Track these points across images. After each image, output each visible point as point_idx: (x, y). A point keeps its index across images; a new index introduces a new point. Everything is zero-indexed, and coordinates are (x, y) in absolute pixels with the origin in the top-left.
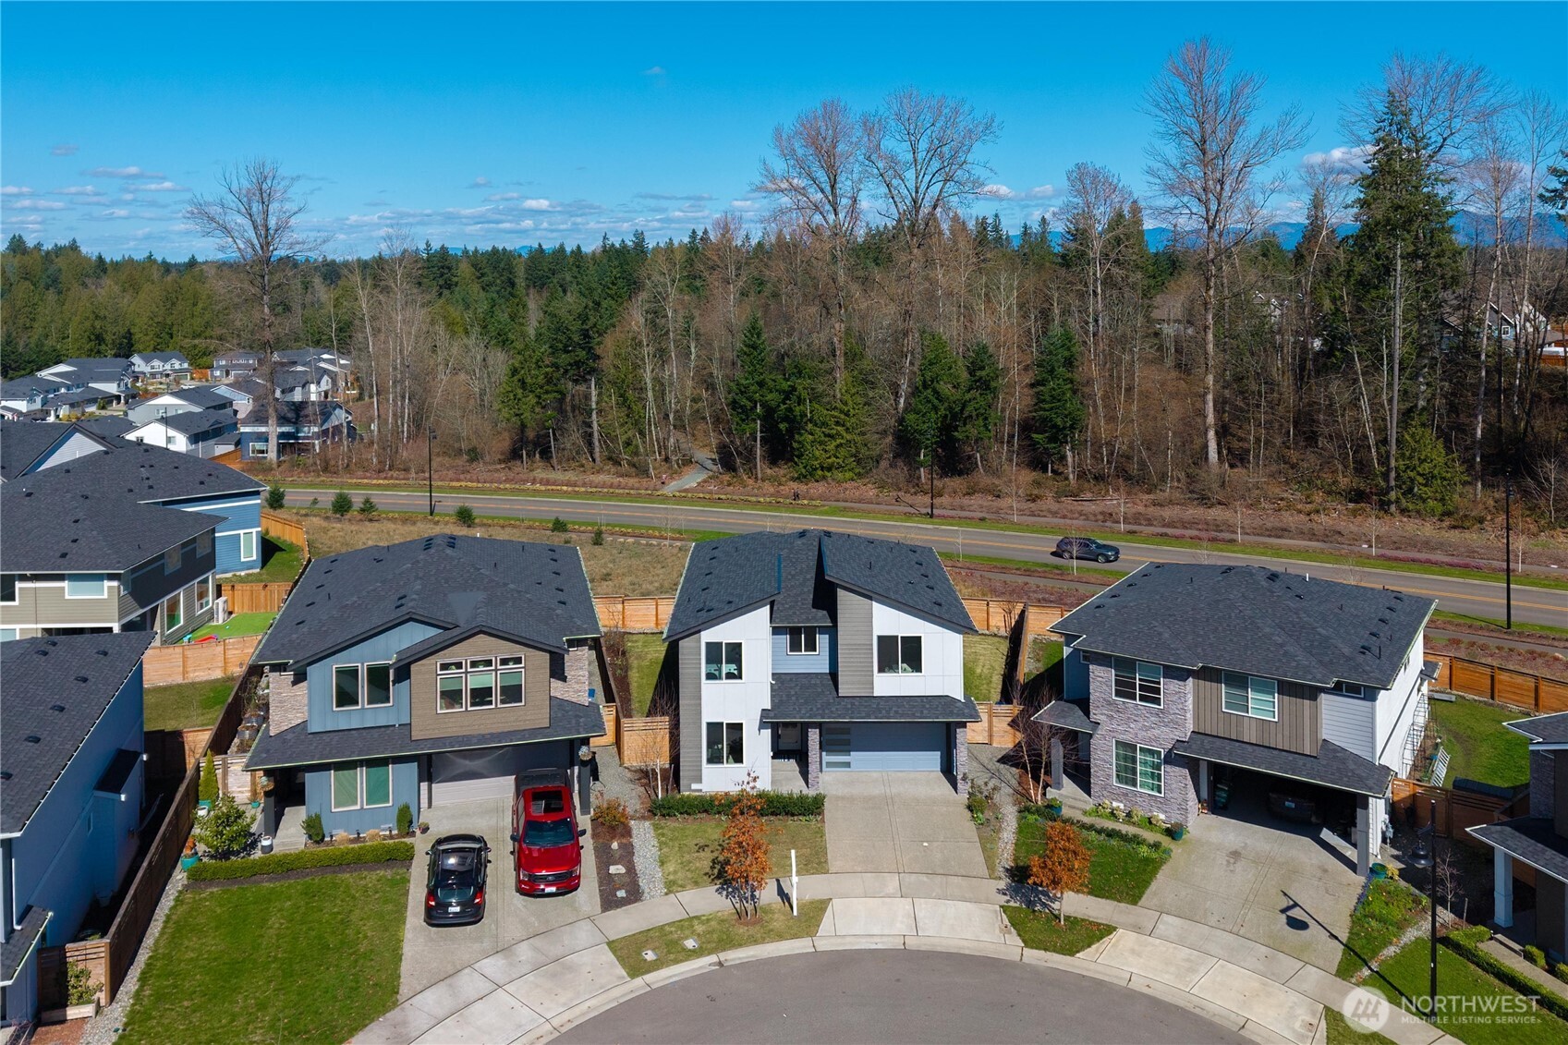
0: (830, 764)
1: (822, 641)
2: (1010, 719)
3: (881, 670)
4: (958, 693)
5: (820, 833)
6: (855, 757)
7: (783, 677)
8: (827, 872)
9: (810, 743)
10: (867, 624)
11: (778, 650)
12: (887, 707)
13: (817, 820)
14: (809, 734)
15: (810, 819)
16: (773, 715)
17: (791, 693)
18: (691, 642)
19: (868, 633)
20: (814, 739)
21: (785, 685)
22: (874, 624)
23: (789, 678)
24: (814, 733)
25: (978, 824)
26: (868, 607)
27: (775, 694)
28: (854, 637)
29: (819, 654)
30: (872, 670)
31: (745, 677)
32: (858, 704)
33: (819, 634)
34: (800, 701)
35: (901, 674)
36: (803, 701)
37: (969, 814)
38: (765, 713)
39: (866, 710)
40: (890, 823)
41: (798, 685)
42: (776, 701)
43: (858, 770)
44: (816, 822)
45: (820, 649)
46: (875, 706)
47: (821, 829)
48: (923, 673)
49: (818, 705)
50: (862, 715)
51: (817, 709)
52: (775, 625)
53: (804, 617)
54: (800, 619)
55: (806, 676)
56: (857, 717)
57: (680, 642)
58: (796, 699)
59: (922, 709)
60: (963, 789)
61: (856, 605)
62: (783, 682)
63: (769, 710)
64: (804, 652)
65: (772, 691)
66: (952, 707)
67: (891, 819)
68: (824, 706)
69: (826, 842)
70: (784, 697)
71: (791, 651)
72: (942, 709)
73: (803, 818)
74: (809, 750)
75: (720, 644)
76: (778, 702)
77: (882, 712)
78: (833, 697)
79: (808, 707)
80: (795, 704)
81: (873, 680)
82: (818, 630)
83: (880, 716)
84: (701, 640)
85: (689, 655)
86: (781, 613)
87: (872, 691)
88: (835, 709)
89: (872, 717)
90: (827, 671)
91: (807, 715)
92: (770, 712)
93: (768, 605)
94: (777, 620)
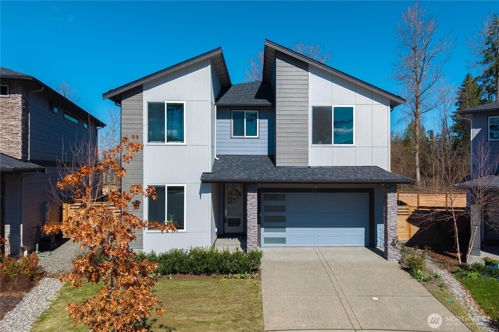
0: (268, 238)
1: (262, 125)
3: (315, 141)
4: (386, 165)
5: (256, 289)
6: (290, 233)
7: (227, 157)
8: (263, 330)
9: (249, 207)
10: (303, 95)
11: (223, 133)
12: (321, 172)
13: (252, 277)
14: (248, 200)
15: (246, 277)
16: (213, 176)
17: (233, 165)
18: (133, 101)
19: (303, 104)
20: (252, 211)
21: (228, 161)
22: (309, 95)
23: (232, 157)
24: (252, 199)
25: (422, 281)
26: (304, 78)
27: (218, 165)
28: (291, 108)
29: (258, 138)
30: (306, 143)
31: (186, 143)
32: (294, 170)
33: (259, 119)
34: (240, 169)
35: (333, 145)
36: (243, 169)
37: (407, 274)
38: (205, 175)
39: (303, 174)
40: (330, 281)
41: (239, 161)
42: (217, 169)
43: (291, 245)
44: (252, 279)
45: (260, 134)
46: (311, 172)
47: (257, 285)
48: (354, 144)
49: (257, 171)
50: (298, 177)
51: (256, 173)
52: (220, 103)
53: (246, 101)
54: (242, 102)
55: (248, 156)
56: (294, 178)
57: (122, 101)
58: (237, 168)
59: (355, 174)
60: (393, 254)
61: (294, 78)
62: (226, 160)
63: (210, 173)
64: (246, 136)
65: (216, 164)
66: (383, 173)
67: (331, 277)
68: (263, 172)
69: (262, 298)
70: (226, 167)
71: (234, 135)
72: (374, 174)
73: (238, 276)
74: (248, 224)
75: (162, 105)
76: (219, 169)
77: (318, 175)
78: (271, 169)
79: (247, 172)
80: (235, 170)
81: (308, 152)
82: (258, 111)
83: (316, 177)
84: (144, 99)
85: (131, 115)
86: (227, 99)
87: (307, 161)
88: (273, 173)
89: (308, 178)
90: (266, 153)
91: (245, 176)
92: (210, 175)
93: (210, 66)
94: (222, 101)
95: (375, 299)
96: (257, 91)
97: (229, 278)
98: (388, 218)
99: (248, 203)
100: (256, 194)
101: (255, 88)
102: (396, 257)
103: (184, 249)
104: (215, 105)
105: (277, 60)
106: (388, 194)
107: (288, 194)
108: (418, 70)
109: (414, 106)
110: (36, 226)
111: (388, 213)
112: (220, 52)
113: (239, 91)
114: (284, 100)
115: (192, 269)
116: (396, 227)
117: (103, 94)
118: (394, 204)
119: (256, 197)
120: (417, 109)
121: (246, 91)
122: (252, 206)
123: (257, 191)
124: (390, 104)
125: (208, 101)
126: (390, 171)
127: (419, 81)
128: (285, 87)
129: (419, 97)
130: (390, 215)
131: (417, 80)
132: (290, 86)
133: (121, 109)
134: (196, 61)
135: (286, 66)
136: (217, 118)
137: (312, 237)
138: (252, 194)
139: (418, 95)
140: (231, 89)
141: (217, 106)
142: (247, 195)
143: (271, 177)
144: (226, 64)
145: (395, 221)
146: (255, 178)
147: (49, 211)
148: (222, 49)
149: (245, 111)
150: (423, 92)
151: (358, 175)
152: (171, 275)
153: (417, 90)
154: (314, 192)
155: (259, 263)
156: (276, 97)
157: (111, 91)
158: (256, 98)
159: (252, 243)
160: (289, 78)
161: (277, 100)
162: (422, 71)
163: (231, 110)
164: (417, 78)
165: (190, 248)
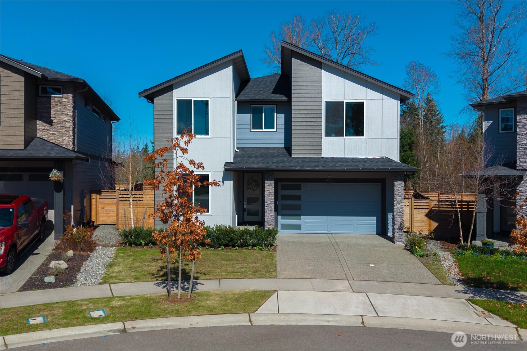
0: (285, 227)
1: (279, 119)
2: (427, 211)
3: (328, 134)
4: (395, 155)
5: (272, 257)
6: (305, 221)
7: (246, 149)
8: (275, 277)
9: (266, 193)
10: (317, 91)
11: (243, 127)
12: (333, 162)
13: (269, 250)
14: (266, 187)
15: (263, 248)
16: (235, 165)
17: (252, 156)
18: (165, 99)
19: (317, 99)
20: (269, 197)
21: (247, 153)
22: (322, 91)
23: (251, 150)
24: (269, 187)
25: (418, 256)
26: (318, 75)
27: (238, 156)
28: (305, 104)
29: (276, 131)
30: (320, 135)
31: (211, 136)
32: (308, 161)
33: (277, 113)
34: (259, 159)
35: (345, 137)
36: (261, 159)
37: (408, 252)
38: (227, 165)
39: (315, 163)
40: (336, 254)
41: (258, 153)
42: (238, 159)
43: (306, 232)
44: (268, 251)
45: (277, 127)
46: (323, 162)
47: (272, 254)
48: (364, 137)
49: (274, 161)
50: (311, 166)
51: (273, 163)
52: (240, 99)
53: (264, 97)
54: (261, 97)
55: (266, 149)
56: (307, 167)
57: (155, 99)
58: (255, 159)
59: (363, 164)
60: (399, 238)
61: (308, 75)
62: (246, 151)
63: (231, 163)
64: (264, 129)
65: (236, 155)
66: (390, 163)
67: (337, 252)
68: (279, 162)
69: (276, 261)
70: (246, 158)
71: (253, 129)
72: (382, 163)
73: (257, 248)
74: (266, 208)
75: (190, 101)
76: (240, 159)
77: (329, 165)
78: (286, 159)
79: (265, 162)
80: (254, 160)
81: (321, 143)
82: (275, 106)
83: (327, 166)
84: (173, 97)
85: (163, 111)
86: (246, 95)
87: (321, 153)
88: (288, 163)
89: (320, 167)
90: (283, 146)
91: (263, 165)
92: (232, 164)
93: (231, 67)
94: (242, 97)
95: (371, 265)
96: (275, 85)
97: (249, 250)
98: (395, 205)
99: (266, 189)
100: (273, 182)
101: (273, 82)
102: (403, 240)
103: (210, 226)
104: (236, 101)
105: (293, 59)
106: (395, 182)
107: (303, 184)
108: (485, 45)
109: (481, 91)
110: (80, 210)
111: (395, 200)
112: (240, 54)
113: (258, 85)
114: (299, 96)
115: (218, 242)
116: (403, 213)
117: (139, 93)
118: (401, 192)
119: (273, 184)
120: (483, 96)
121: (264, 86)
122: (269, 193)
123: (274, 179)
124: (399, 99)
125: (230, 98)
126: (399, 161)
127: (487, 60)
128: (300, 83)
129: (486, 79)
130: (396, 202)
131: (484, 59)
132: (305, 83)
133: (154, 106)
134: (220, 63)
135: (301, 64)
136: (237, 113)
137: (326, 225)
138: (269, 182)
139: (485, 77)
140: (250, 84)
141: (237, 102)
142: (265, 183)
143: (286, 166)
144: (244, 59)
145: (402, 207)
146: (271, 167)
147: (86, 197)
148: (243, 52)
149: (264, 106)
150: (492, 74)
151: (366, 165)
152: (200, 247)
153: (484, 71)
154: (328, 182)
155: (274, 238)
156: (292, 93)
157: (146, 90)
158: (273, 93)
159: (269, 226)
160: (304, 75)
161: (293, 95)
162: (491, 47)
163: (250, 105)
164: (483, 56)
165: (215, 226)
